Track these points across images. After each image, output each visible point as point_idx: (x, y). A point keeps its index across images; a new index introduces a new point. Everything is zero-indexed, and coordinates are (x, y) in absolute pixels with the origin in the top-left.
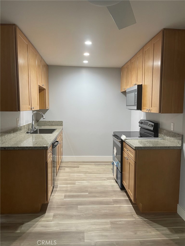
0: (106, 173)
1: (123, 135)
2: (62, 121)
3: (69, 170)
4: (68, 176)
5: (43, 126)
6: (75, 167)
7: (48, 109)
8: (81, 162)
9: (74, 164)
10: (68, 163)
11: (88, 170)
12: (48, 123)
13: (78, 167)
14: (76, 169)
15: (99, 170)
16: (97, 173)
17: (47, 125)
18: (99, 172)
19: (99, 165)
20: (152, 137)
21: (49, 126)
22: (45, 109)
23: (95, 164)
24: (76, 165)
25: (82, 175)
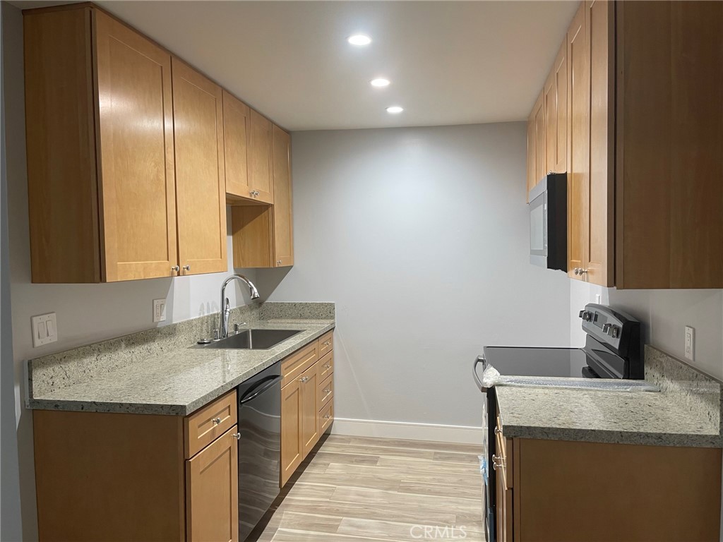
0: (464, 495)
1: (492, 368)
2: (332, 305)
3: (338, 471)
4: (326, 494)
5: (276, 318)
6: (362, 460)
7: (292, 266)
8: (394, 442)
9: (366, 449)
10: (349, 442)
11: (403, 476)
12: (290, 309)
13: (373, 461)
14: (364, 466)
15: (439, 481)
16: (430, 492)
17: (286, 317)
18: (437, 489)
19: (449, 458)
20: (618, 378)
21: (293, 318)
22: (272, 266)
23: (435, 453)
24: (369, 454)
25: (375, 495)
